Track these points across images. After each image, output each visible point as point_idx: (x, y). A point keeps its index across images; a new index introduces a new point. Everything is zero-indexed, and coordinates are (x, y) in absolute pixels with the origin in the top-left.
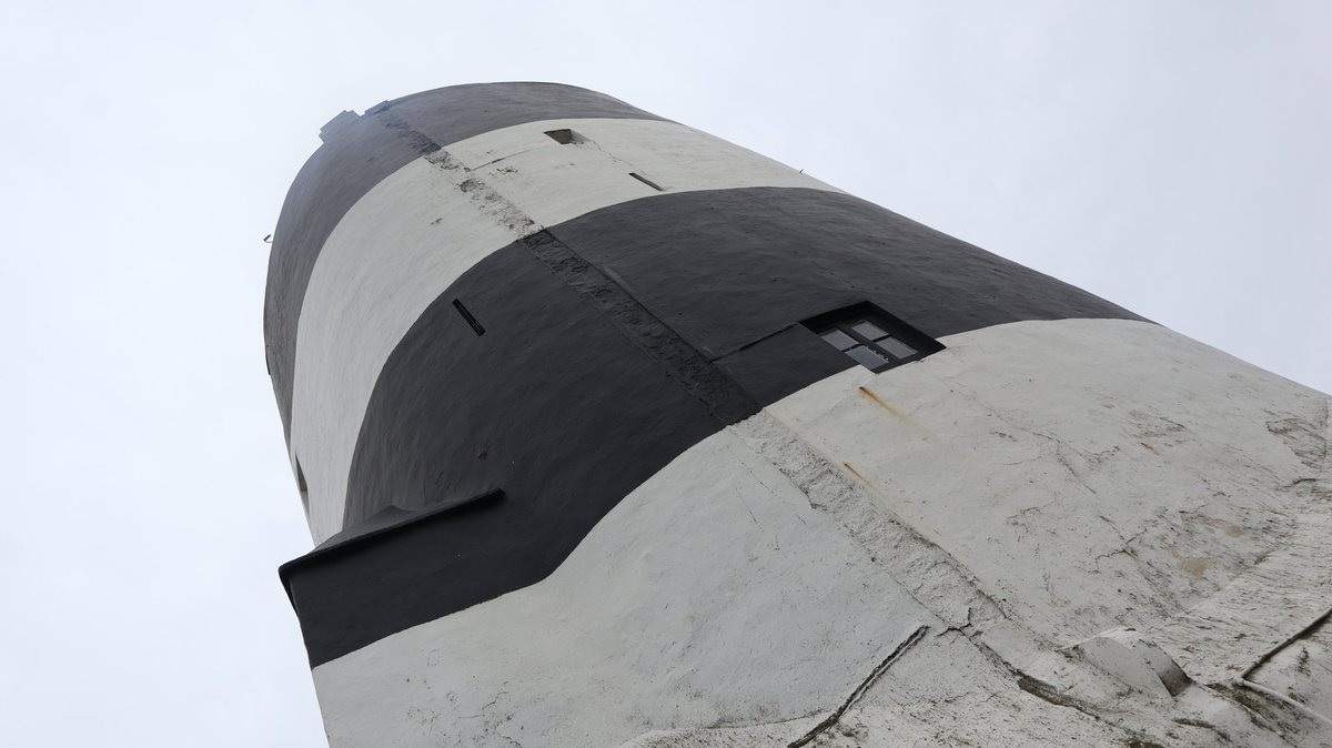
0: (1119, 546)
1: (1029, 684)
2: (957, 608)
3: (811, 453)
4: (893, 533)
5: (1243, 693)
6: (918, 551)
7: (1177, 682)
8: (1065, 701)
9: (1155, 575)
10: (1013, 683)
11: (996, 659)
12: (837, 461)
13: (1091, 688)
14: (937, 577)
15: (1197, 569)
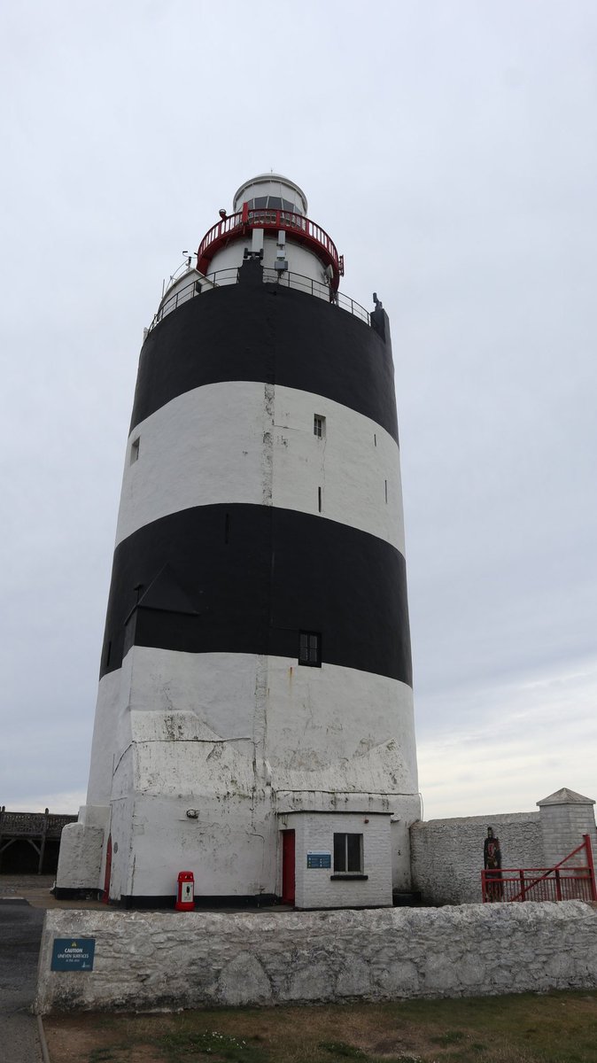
0: (295, 749)
1: (254, 763)
2: (258, 739)
3: (266, 679)
4: (263, 714)
5: (274, 793)
6: (263, 722)
7: (268, 784)
8: (255, 771)
9: (293, 760)
10: (253, 760)
11: (255, 754)
12: (268, 687)
13: (260, 773)
14: (261, 730)
15: (301, 764)
